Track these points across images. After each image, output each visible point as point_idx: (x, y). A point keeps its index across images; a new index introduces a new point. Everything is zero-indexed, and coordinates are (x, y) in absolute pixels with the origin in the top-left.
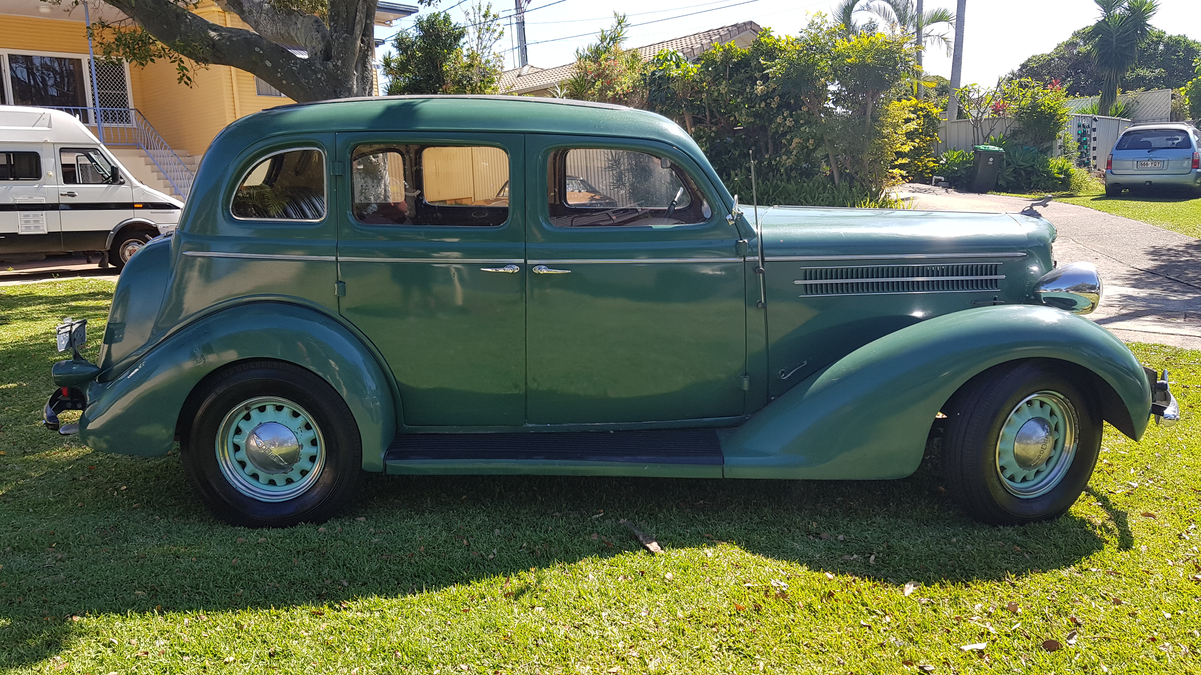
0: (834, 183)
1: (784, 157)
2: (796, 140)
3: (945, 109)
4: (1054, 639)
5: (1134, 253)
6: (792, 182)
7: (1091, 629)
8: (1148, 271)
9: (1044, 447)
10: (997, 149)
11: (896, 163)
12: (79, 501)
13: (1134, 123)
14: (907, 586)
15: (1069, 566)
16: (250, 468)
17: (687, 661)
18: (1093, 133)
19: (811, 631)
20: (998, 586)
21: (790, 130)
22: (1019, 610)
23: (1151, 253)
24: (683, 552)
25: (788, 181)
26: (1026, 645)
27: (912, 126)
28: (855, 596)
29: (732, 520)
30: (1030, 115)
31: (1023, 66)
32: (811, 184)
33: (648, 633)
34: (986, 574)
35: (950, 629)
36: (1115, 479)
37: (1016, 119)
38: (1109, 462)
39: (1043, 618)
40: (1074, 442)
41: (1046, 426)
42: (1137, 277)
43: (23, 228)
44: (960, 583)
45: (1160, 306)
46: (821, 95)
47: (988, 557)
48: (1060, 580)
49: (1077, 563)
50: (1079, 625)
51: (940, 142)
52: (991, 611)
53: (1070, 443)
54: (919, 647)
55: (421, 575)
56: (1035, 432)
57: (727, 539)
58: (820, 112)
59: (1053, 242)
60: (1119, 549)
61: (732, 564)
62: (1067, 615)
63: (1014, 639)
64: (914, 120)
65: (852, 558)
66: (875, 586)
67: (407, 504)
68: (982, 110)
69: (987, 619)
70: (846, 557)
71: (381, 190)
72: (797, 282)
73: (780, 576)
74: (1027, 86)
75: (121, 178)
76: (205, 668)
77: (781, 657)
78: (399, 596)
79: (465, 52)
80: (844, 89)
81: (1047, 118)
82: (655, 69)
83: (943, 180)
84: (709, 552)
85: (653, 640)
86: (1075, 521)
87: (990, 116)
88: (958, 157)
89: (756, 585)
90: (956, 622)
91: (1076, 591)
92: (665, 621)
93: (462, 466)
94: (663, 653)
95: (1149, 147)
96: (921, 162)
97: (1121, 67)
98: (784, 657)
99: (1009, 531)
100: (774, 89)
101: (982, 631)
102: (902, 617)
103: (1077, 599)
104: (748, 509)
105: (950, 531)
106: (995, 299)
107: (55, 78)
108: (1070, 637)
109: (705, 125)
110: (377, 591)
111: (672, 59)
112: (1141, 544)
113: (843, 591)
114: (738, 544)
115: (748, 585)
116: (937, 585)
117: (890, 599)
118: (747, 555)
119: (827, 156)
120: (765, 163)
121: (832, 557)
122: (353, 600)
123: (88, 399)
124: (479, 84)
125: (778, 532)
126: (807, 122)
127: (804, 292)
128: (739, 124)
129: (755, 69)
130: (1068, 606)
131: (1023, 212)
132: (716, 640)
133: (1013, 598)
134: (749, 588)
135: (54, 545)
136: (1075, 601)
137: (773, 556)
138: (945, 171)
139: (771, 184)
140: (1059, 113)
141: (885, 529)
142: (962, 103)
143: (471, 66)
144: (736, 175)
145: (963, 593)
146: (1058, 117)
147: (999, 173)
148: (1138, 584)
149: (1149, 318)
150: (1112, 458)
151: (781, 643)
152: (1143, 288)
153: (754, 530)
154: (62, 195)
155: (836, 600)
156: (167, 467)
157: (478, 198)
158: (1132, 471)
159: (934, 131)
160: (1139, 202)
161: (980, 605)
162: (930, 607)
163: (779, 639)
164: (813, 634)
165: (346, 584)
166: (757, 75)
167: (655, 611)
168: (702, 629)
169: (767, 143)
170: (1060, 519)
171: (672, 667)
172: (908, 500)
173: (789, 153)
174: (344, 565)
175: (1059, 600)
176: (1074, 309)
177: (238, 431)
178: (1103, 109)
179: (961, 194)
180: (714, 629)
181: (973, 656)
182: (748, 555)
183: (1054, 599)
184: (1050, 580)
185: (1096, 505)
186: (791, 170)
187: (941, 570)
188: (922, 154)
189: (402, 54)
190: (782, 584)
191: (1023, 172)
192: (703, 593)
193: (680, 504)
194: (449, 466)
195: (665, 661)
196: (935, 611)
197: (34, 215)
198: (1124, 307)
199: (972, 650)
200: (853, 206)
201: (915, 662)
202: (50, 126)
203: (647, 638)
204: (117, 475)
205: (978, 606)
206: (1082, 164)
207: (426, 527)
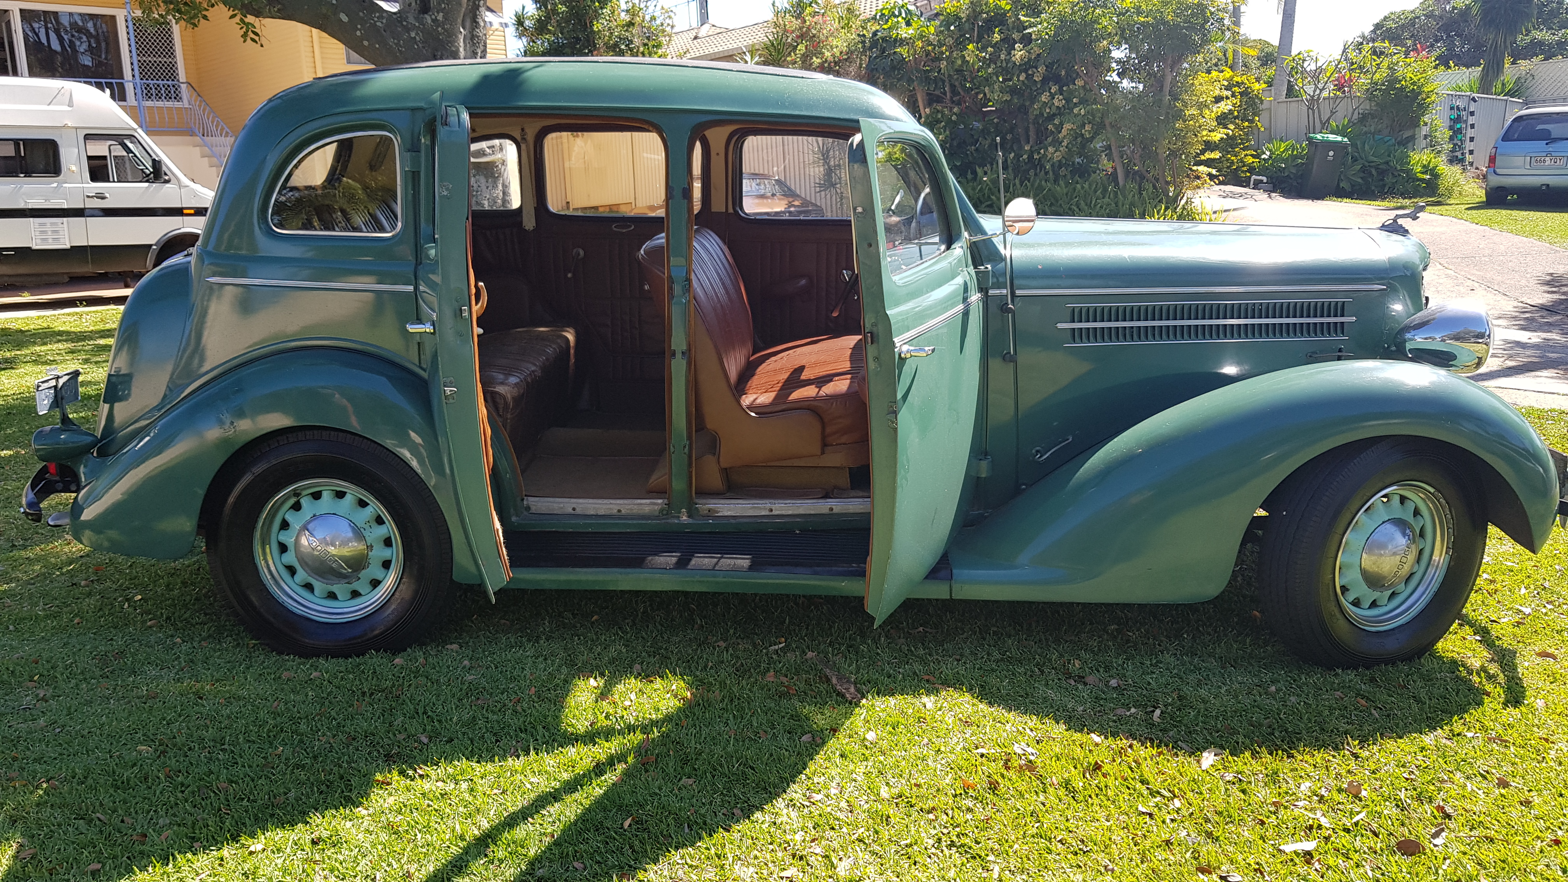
0: (1117, 184)
1: (1051, 149)
2: (1067, 126)
3: (1270, 84)
4: (1412, 838)
5: (1524, 282)
6: (1061, 183)
7: (1465, 823)
8: (1543, 308)
9: (1404, 560)
10: (1339, 138)
11: (1203, 158)
12: (76, 615)
13: (1527, 104)
14: (1205, 754)
15: (1435, 729)
16: (302, 575)
17: (892, 861)
18: (1470, 118)
19: (1067, 820)
20: (1334, 757)
21: (1060, 112)
22: (1364, 793)
23: (1548, 283)
24: (892, 701)
25: (1056, 181)
26: (1373, 846)
27: (1224, 107)
28: (1131, 768)
29: (962, 655)
30: (1386, 92)
31: (1378, 26)
32: (1086, 186)
33: (838, 820)
34: (1317, 739)
35: (1265, 819)
36: (1499, 602)
37: (1366, 99)
38: (1491, 578)
39: (1398, 806)
40: (1446, 553)
41: (1408, 531)
42: (1527, 315)
43: (39, 241)
44: (1280, 752)
45: (1558, 355)
46: (1101, 62)
47: (1320, 714)
48: (1423, 749)
49: (1446, 724)
50: (1449, 817)
51: (1262, 129)
52: (1323, 793)
53: (1440, 556)
54: (1220, 846)
55: (529, 728)
56: (1392, 539)
57: (954, 684)
58: (1100, 87)
59: (1424, 270)
60: (1505, 705)
61: (960, 720)
62: (1431, 802)
63: (1356, 836)
64: (1227, 98)
65: (1128, 713)
66: (1160, 754)
67: (518, 626)
68: (1320, 86)
69: (1317, 806)
70: (1120, 711)
71: (499, 192)
72: (1060, 326)
73: (1027, 738)
74: (1382, 53)
75: (166, 174)
76: (222, 860)
77: (1025, 859)
78: (496, 758)
79: (624, 6)
80: (1134, 56)
81: (1408, 96)
82: (878, 27)
83: (1265, 181)
84: (929, 701)
85: (844, 830)
86: (1444, 662)
87: (1332, 95)
88: (1286, 150)
89: (993, 751)
90: (1273, 809)
91: (1445, 766)
92: (862, 803)
93: (591, 578)
94: (858, 849)
95: (1547, 138)
96: (1236, 156)
97: (1513, 28)
98: (1029, 859)
99: (1350, 676)
100: (1039, 55)
101: (1311, 822)
102: (1196, 801)
103: (1446, 778)
104: (985, 639)
105: (1266, 677)
106: (1340, 350)
107: (89, 42)
108: (1436, 835)
109: (944, 105)
110: (467, 752)
111: (900, 14)
112: (1536, 698)
113: (1114, 761)
114: (970, 690)
115: (980, 750)
116: (1247, 754)
117: (1181, 775)
118: (981, 706)
119: (1109, 147)
120: (1025, 157)
121: (1100, 712)
122: (433, 764)
123: (83, 480)
124: (641, 49)
125: (1025, 674)
126: (1083, 102)
127: (1070, 339)
128: (991, 104)
129: (1013, 28)
130: (1432, 787)
131: (1384, 227)
132: (933, 832)
133: (1355, 775)
134: (982, 756)
135: (36, 678)
136: (1443, 781)
137: (1018, 708)
138: (1267, 169)
139: (1032, 185)
140: (1426, 89)
141: (1175, 671)
142: (1293, 76)
143: (631, 24)
144: (986, 173)
145: (1284, 766)
146: (1424, 96)
147: (1342, 172)
148: (1533, 756)
149: (1545, 373)
150: (1495, 572)
151: (1024, 838)
152: (1535, 331)
153: (993, 670)
154: (88, 197)
155: (1104, 775)
156: (198, 569)
157: (640, 204)
158: (1523, 591)
159: (1254, 114)
160: (1532, 213)
161: (1308, 784)
162: (1237, 785)
163: (1022, 833)
164: (1071, 825)
165: (425, 740)
166: (1016, 36)
167: (850, 788)
168: (915, 815)
169: (1027, 130)
170: (1422, 660)
171: (870, 870)
172: (1210, 630)
173: (1057, 143)
174: (425, 713)
175: (1420, 779)
176: (1452, 366)
177: (285, 525)
178: (1485, 85)
179: (1289, 201)
180: (931, 816)
181: (1297, 860)
182: (983, 706)
183: (1413, 776)
184: (1407, 749)
185: (1473, 639)
186: (1060, 167)
187: (1253, 733)
188: (1237, 145)
189: (540, 8)
190: (1030, 750)
191: (1374, 172)
192: (918, 762)
193: (892, 631)
194: (572, 577)
195: (861, 862)
196: (1244, 792)
197: (52, 224)
198: (1510, 357)
199: (1295, 852)
200: (1142, 216)
201: (1214, 868)
202: (70, 104)
203: (837, 827)
204: (131, 579)
205: (1305, 786)
206: (1454, 160)
207: (541, 659)
